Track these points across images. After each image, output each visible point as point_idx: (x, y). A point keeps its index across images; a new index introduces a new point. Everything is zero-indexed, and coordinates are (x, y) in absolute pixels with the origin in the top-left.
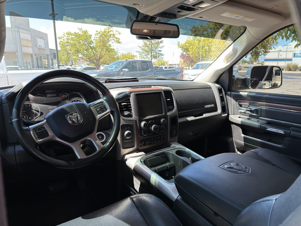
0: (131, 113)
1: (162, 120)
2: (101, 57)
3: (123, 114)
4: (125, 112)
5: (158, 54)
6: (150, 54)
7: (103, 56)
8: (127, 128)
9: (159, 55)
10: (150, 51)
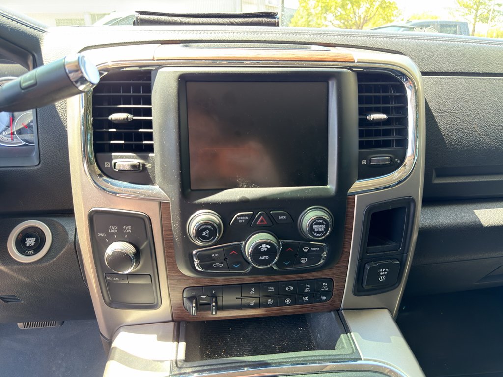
0: (149, 166)
1: (310, 216)
2: (367, 20)
3: (107, 165)
4: (117, 157)
5: (494, 11)
6: (475, 12)
7: (371, 18)
8: (120, 229)
9: (496, 13)
10: (475, 7)
